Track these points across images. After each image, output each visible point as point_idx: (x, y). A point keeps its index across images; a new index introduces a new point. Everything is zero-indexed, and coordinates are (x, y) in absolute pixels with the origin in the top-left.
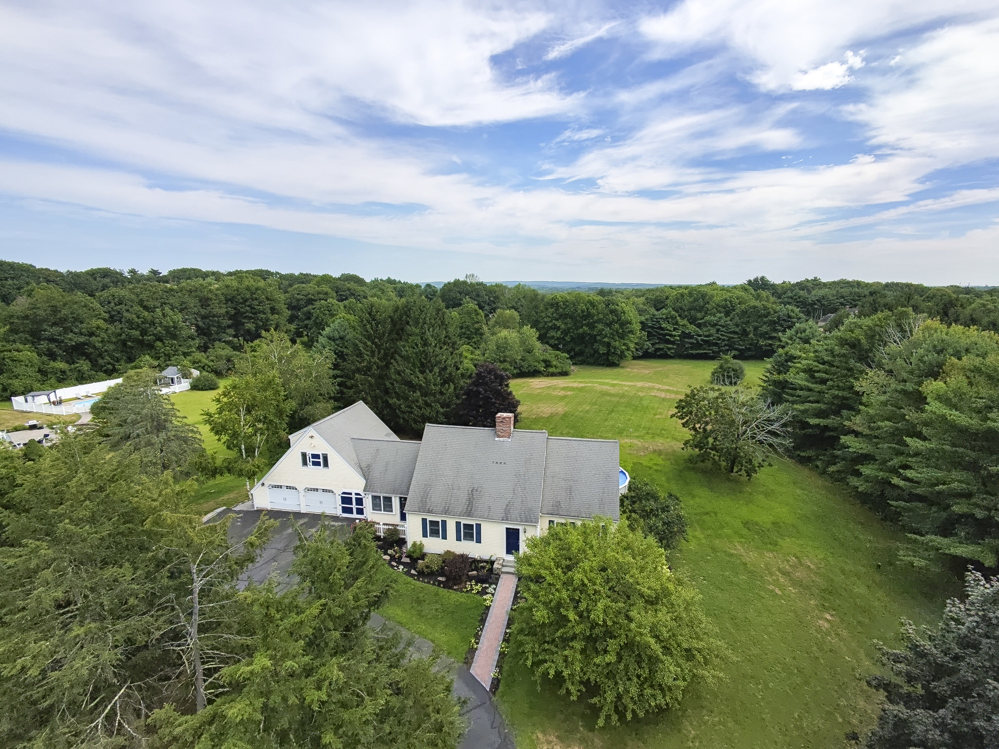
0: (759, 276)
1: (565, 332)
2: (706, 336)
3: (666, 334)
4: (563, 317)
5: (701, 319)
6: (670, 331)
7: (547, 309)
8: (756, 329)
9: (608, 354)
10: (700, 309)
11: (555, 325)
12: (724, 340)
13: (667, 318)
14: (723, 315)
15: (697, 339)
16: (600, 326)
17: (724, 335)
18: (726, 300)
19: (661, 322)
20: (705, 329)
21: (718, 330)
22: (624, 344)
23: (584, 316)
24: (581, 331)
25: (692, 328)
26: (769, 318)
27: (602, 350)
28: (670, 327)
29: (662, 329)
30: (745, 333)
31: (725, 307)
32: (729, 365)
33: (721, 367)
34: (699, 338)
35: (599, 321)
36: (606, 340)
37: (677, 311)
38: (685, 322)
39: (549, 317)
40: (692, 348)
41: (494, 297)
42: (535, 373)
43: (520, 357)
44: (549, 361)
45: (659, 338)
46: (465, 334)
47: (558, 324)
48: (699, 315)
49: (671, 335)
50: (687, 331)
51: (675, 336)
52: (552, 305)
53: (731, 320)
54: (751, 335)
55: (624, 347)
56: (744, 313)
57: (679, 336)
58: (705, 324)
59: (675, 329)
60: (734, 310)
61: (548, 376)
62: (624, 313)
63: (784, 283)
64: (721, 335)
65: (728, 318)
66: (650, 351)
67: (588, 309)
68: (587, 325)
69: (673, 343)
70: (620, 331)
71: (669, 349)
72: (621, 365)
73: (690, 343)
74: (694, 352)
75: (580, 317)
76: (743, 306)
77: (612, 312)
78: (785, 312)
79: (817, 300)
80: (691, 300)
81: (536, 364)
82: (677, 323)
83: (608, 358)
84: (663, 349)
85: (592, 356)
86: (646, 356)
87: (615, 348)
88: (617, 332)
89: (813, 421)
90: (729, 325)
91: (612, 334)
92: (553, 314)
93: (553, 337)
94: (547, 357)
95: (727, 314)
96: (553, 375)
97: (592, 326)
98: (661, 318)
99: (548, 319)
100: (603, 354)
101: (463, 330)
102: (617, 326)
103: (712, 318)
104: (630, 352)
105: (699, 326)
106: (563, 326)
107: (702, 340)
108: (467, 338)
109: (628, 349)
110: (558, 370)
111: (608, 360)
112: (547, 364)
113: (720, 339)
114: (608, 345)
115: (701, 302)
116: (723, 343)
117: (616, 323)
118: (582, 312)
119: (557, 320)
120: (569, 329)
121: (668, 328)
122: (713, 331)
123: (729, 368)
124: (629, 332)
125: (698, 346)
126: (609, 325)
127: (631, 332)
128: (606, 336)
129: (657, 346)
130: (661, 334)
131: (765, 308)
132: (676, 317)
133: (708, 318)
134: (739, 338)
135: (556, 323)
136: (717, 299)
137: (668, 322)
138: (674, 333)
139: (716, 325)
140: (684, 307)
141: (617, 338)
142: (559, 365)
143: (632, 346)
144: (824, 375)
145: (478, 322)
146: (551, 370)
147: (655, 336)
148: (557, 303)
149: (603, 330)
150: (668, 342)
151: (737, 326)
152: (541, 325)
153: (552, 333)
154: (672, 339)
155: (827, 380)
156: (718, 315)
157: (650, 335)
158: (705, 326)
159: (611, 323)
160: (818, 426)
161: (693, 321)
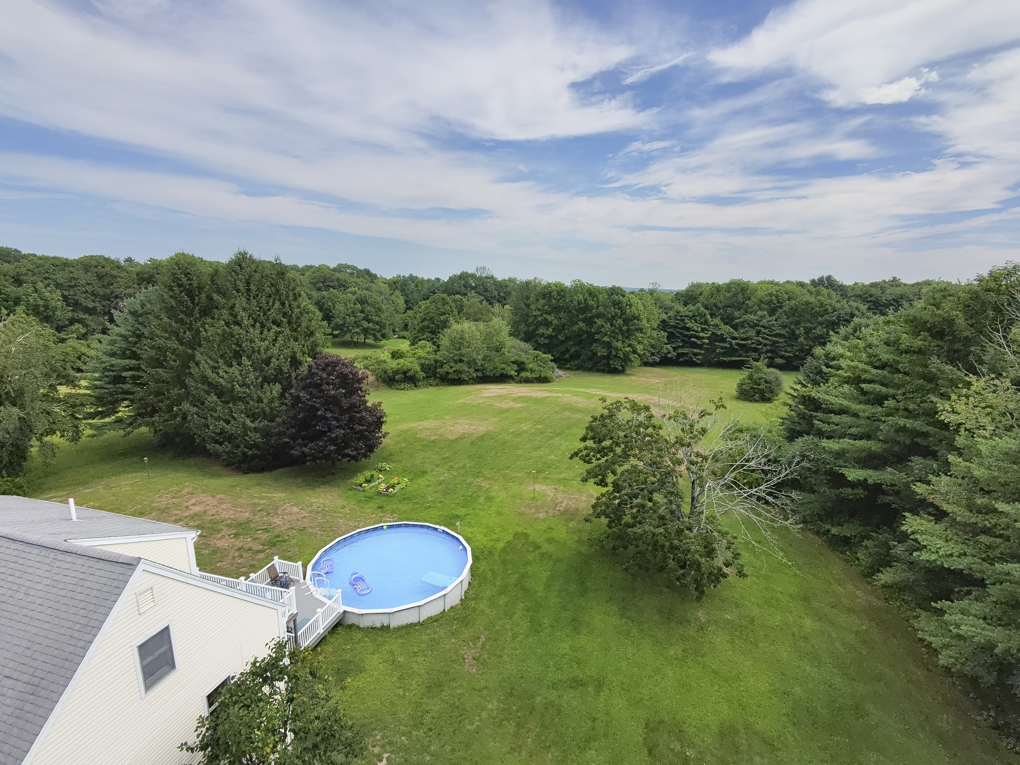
0: (825, 275)
1: (558, 329)
2: (743, 339)
3: (693, 336)
4: (556, 309)
5: (739, 318)
6: (697, 332)
7: (537, 300)
8: (808, 331)
9: (608, 357)
10: (740, 306)
11: (546, 319)
12: (765, 345)
13: (693, 316)
14: (766, 313)
15: (731, 344)
16: (599, 322)
17: (766, 339)
18: (771, 295)
19: (686, 321)
20: (742, 331)
21: (758, 333)
22: (630, 346)
23: (581, 309)
24: (576, 328)
25: (726, 329)
26: (826, 317)
27: (601, 352)
28: (696, 327)
29: (688, 329)
30: (793, 336)
31: (769, 303)
32: (761, 375)
33: (750, 377)
34: (734, 342)
35: (599, 316)
36: (606, 339)
37: (706, 308)
38: (717, 321)
39: (539, 310)
40: (724, 354)
41: (504, 293)
42: (502, 378)
43: (480, 357)
44: (523, 363)
45: (683, 341)
46: (428, 327)
47: (549, 318)
48: (736, 314)
49: (698, 338)
50: (719, 333)
51: (703, 338)
52: (544, 296)
53: (776, 320)
54: (801, 339)
55: (628, 349)
56: (794, 311)
57: (708, 338)
58: (742, 325)
59: (703, 330)
60: (781, 307)
61: (521, 382)
62: (631, 306)
63: (856, 284)
64: (762, 338)
65: (774, 318)
66: (669, 356)
67: (585, 300)
68: (584, 321)
69: (700, 347)
70: (624, 328)
71: (695, 354)
72: (627, 372)
73: (722, 348)
74: (726, 359)
75: (576, 310)
76: (793, 302)
77: (616, 304)
78: (848, 310)
79: (894, 300)
80: (728, 295)
81: (503, 366)
82: (706, 323)
83: (608, 363)
84: (687, 354)
85: (591, 359)
86: (666, 362)
87: (617, 349)
88: (621, 330)
89: (853, 474)
90: (773, 325)
91: (613, 332)
92: (544, 306)
93: (543, 335)
94: (524, 358)
95: (772, 312)
96: (527, 381)
97: (590, 322)
98: (687, 316)
99: (538, 313)
100: (604, 357)
101: (426, 323)
102: (620, 321)
103: (752, 316)
104: (636, 356)
105: (735, 327)
106: (555, 321)
107: (737, 344)
108: (430, 332)
109: (635, 352)
110: (534, 376)
111: (608, 364)
112: (521, 367)
113: (761, 343)
114: (609, 345)
115: (740, 297)
116: (765, 349)
117: (620, 318)
118: (579, 304)
119: (549, 314)
120: (564, 325)
121: (695, 328)
122: (752, 333)
123: (761, 378)
124: (637, 330)
125: (731, 351)
126: (611, 320)
127: (641, 330)
128: (606, 334)
129: (680, 351)
130: (686, 336)
131: (822, 305)
132: (705, 315)
133: (746, 317)
134: (786, 342)
135: (548, 317)
136: (760, 294)
137: (695, 320)
138: (702, 334)
139: (757, 325)
140: (719, 305)
141: (620, 337)
142: (537, 368)
143: (639, 348)
144: (878, 388)
145: (445, 314)
146: (524, 374)
147: (679, 337)
148: (550, 293)
149: (603, 326)
150: (694, 345)
151: (784, 327)
152: (531, 320)
153: (541, 330)
154: (699, 342)
155: (886, 397)
156: (760, 313)
157: (671, 337)
158: (742, 327)
159: (613, 317)
160: (863, 484)
161: (728, 320)
